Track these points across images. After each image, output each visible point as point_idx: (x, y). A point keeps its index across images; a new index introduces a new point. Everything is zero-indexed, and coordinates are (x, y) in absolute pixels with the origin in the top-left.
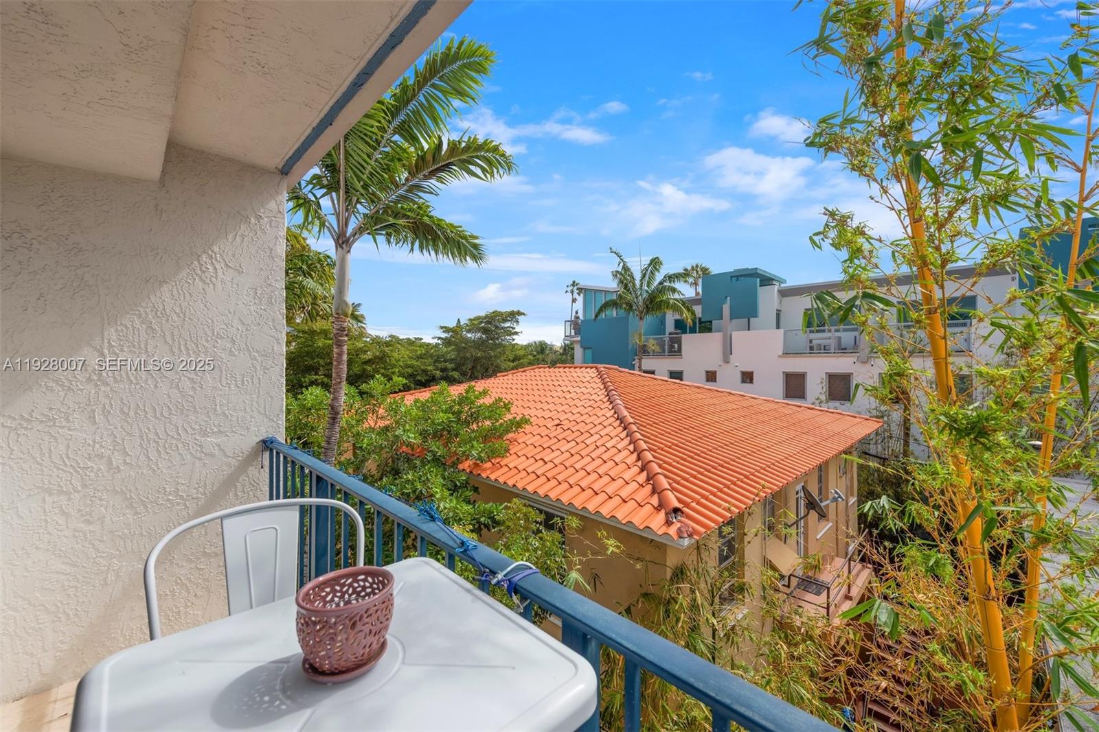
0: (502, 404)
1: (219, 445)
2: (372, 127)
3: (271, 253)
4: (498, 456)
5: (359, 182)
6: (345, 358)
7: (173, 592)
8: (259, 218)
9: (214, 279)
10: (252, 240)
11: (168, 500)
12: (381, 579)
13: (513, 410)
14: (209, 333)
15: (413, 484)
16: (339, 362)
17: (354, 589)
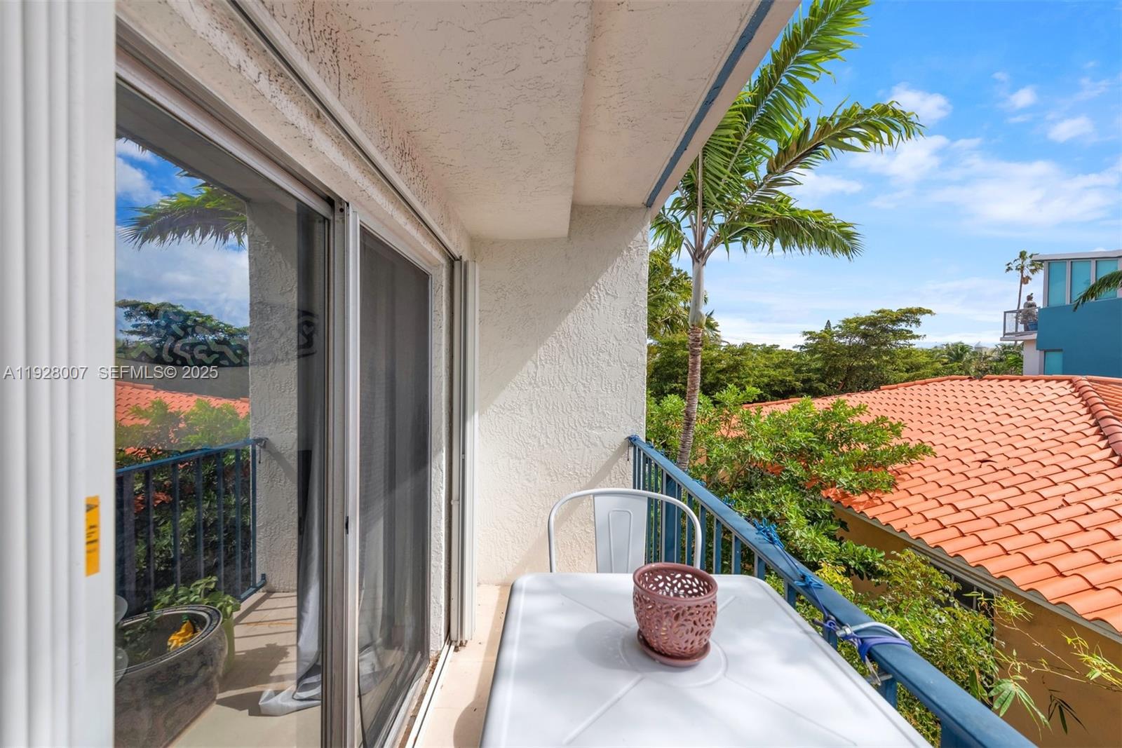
0: (887, 424)
1: (600, 438)
2: (728, 137)
3: (637, 278)
4: (880, 491)
5: (715, 194)
6: (699, 367)
7: (571, 544)
8: (629, 249)
9: (598, 306)
10: (624, 269)
11: (569, 474)
12: (706, 583)
13: (905, 433)
14: (595, 348)
15: (764, 503)
16: (694, 371)
17: (683, 585)
